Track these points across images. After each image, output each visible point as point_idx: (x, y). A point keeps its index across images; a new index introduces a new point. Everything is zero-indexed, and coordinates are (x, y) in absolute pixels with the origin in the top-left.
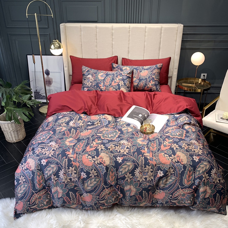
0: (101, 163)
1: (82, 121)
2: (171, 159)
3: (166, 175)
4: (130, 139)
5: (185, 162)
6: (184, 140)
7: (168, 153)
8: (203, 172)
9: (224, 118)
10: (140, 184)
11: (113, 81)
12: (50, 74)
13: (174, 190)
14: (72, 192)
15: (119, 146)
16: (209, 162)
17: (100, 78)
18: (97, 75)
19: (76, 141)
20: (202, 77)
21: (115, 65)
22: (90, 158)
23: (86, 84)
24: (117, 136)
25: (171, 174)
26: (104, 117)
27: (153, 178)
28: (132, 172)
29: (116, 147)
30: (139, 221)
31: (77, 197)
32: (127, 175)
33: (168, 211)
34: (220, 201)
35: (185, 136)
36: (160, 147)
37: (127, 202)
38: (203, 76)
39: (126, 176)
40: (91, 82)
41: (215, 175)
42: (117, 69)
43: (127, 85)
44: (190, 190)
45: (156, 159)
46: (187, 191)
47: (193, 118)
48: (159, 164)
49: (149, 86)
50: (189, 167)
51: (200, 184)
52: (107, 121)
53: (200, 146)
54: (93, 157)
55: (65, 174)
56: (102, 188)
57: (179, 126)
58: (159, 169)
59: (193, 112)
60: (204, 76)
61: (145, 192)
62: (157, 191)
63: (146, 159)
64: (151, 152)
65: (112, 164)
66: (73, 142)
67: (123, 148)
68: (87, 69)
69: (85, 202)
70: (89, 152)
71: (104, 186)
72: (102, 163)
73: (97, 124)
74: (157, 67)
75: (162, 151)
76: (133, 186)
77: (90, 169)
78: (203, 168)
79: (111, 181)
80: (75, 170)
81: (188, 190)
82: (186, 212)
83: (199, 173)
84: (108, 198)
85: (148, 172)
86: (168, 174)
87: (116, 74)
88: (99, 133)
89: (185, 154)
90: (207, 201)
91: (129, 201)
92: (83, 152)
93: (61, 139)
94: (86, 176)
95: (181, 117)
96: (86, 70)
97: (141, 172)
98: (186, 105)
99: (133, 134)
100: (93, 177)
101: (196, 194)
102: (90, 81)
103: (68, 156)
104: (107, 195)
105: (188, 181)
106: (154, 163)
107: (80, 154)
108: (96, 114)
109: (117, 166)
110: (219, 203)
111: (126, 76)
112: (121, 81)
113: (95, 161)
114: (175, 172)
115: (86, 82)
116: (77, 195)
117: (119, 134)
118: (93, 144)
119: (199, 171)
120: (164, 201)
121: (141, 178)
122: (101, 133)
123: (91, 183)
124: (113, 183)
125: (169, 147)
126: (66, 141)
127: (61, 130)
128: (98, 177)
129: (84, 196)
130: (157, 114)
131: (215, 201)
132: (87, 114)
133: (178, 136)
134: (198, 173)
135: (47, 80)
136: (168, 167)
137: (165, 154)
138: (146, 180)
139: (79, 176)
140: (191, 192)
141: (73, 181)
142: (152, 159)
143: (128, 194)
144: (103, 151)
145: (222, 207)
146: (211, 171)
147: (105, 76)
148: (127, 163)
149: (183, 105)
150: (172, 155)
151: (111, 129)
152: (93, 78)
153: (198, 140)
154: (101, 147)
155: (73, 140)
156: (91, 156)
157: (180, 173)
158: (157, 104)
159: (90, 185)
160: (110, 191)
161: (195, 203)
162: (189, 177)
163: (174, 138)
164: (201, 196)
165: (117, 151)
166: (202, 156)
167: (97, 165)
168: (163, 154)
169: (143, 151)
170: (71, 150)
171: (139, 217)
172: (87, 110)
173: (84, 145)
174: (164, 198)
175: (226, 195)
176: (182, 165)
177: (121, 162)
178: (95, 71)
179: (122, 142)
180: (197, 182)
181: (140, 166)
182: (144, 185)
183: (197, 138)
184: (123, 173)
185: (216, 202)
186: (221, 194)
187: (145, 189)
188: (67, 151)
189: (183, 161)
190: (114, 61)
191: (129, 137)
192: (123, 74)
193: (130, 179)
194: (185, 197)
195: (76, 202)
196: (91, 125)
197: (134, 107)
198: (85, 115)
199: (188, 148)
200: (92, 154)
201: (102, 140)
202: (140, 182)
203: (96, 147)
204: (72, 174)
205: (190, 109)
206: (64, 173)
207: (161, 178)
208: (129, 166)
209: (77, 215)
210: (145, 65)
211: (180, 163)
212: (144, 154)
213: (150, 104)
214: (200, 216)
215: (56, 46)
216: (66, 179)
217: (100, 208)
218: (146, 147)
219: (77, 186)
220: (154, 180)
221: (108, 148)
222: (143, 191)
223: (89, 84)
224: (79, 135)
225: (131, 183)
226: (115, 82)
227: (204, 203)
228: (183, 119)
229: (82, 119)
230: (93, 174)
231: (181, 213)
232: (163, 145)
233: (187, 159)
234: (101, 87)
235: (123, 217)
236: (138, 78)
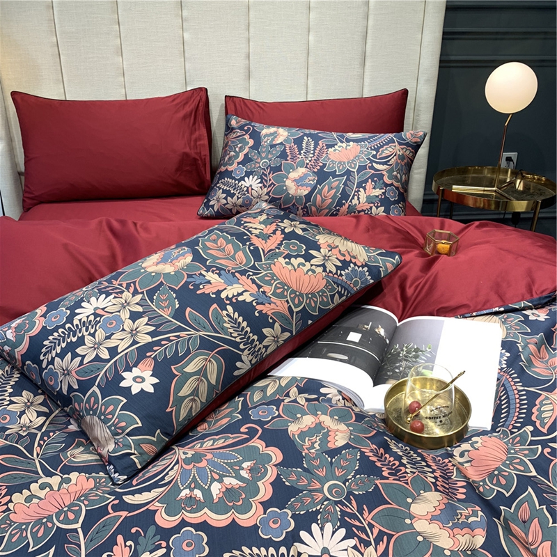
42: (239, 132)
49: (355, 201)
236: (316, 170)
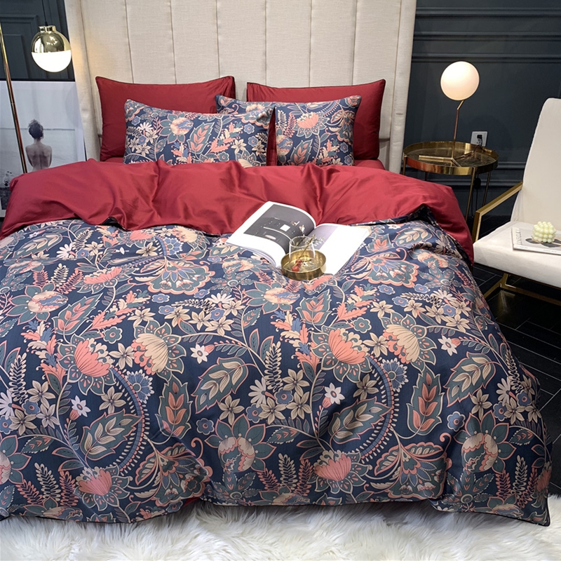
0: (136, 367)
1: (101, 245)
2: (367, 346)
3: (351, 401)
4: (241, 290)
5: (413, 355)
6: (412, 290)
7: (359, 328)
8: (473, 389)
9: (536, 238)
10: (270, 431)
11: (213, 140)
12: (44, 135)
13: (379, 448)
14: (42, 465)
15: (203, 312)
16: (491, 355)
17: (175, 130)
18: (167, 124)
19: (62, 301)
20: (474, 140)
21: (224, 101)
22: (102, 351)
23: (136, 150)
24: (202, 284)
25: (369, 396)
26: (170, 232)
27: (309, 411)
28: (242, 393)
29: (193, 314)
30: (269, 554)
31: (62, 480)
32: (223, 402)
33: (366, 517)
34: (528, 480)
35: (416, 280)
36: (333, 312)
37: (230, 492)
38: (477, 139)
39: (221, 406)
40: (149, 144)
41: (510, 397)
42: (230, 110)
43: (255, 152)
44: (431, 448)
45: (321, 347)
46: (422, 450)
47: (445, 234)
48: (331, 365)
49: (321, 157)
50: (427, 371)
51: (463, 428)
52: (178, 245)
53: (460, 307)
54: (112, 348)
55: (17, 403)
56: (143, 448)
57: (398, 253)
58: (329, 379)
59: (444, 216)
60: (480, 137)
61: (285, 459)
62: (326, 452)
63: (287, 349)
64: (304, 325)
65: (174, 368)
66: (55, 302)
67: (216, 318)
68: (138, 107)
69: (89, 496)
70: (101, 330)
71: (148, 442)
72: (141, 366)
73: (148, 251)
74: (344, 104)
75: (341, 324)
76: (247, 440)
77: (101, 385)
78: (471, 373)
79: (171, 426)
80: (50, 390)
81: (424, 448)
82: (423, 519)
83: (460, 390)
84: (165, 479)
85: (294, 391)
86: (359, 397)
87: (223, 119)
88: (143, 276)
89: (413, 331)
90: (485, 480)
91: (235, 489)
92: (78, 333)
93: (14, 294)
94: (89, 410)
95: (407, 231)
96: (135, 110)
97: (270, 391)
98: (421, 197)
99: (254, 277)
100: (111, 411)
101: (450, 462)
102: (147, 141)
103: (29, 345)
104: (159, 470)
105: (425, 418)
106: (313, 360)
107: (68, 338)
108: (149, 225)
109: (193, 373)
110: (525, 487)
111: (253, 124)
112: (238, 140)
113: (117, 360)
114: (382, 388)
115: (134, 144)
116: (62, 473)
117: (209, 279)
118: (118, 307)
119: (460, 385)
120: (349, 486)
121: (272, 411)
122: (151, 275)
123: (104, 434)
124: (179, 432)
125: (363, 311)
126: (31, 300)
127: (22, 270)
128: (128, 411)
129: (85, 478)
130: (337, 223)
131: (513, 480)
132: (121, 228)
133: (394, 279)
134: (454, 391)
135: (35, 152)
136: (357, 372)
137: (351, 330)
138: (287, 419)
139: (64, 410)
140: (433, 453)
141: (47, 428)
142: (305, 349)
143: (232, 466)
144: (149, 327)
145: (534, 501)
146: (499, 385)
147: (190, 124)
148: (226, 365)
149: (412, 197)
150: (371, 334)
151: (185, 263)
152: (155, 132)
153: (456, 289)
154: (142, 316)
155: (53, 298)
156: (107, 344)
157: (398, 391)
158: (338, 197)
159: (100, 439)
160: (172, 459)
161: (448, 490)
162: (427, 404)
163: (381, 284)
164: (468, 465)
165: (195, 325)
166: (468, 337)
167: (125, 374)
168: (343, 330)
169: (278, 324)
170: (41, 328)
171: (270, 542)
172: (119, 215)
173: (86, 311)
174: (348, 475)
175: (548, 460)
176: (405, 364)
177: (206, 360)
178: (162, 112)
179: (215, 299)
180: (453, 419)
181: (266, 372)
182: (282, 435)
183: (452, 285)
184: (211, 395)
185: (514, 484)
186: (530, 457)
187: (283, 449)
188: (27, 328)
189: (407, 351)
190: (222, 90)
191: (240, 284)
192: (244, 121)
193: (237, 415)
194: (414, 472)
195: (61, 498)
196: (126, 255)
197: (268, 205)
198: (114, 228)
199: (424, 312)
200: (107, 337)
201: (152, 294)
202: (267, 425)
203: (125, 316)
204: (40, 403)
205: (435, 207)
206: (13, 402)
207: (336, 410)
208: (231, 372)
209: (66, 542)
210: (312, 101)
211: (396, 359)
212: (282, 334)
213: (318, 199)
214: (465, 531)
215: (48, 43)
216: (22, 422)
217: (142, 516)
218: (291, 313)
219: (60, 445)
220: (315, 415)
221: (166, 318)
222: (280, 455)
223: (143, 150)
224: (79, 281)
225: (238, 430)
226: (220, 143)
227: (478, 487)
228: (413, 235)
229: (101, 239)
230: (111, 401)
231: (406, 523)
232: (343, 304)
233: (421, 346)
234: (177, 156)
235: (219, 544)
236: (291, 136)
